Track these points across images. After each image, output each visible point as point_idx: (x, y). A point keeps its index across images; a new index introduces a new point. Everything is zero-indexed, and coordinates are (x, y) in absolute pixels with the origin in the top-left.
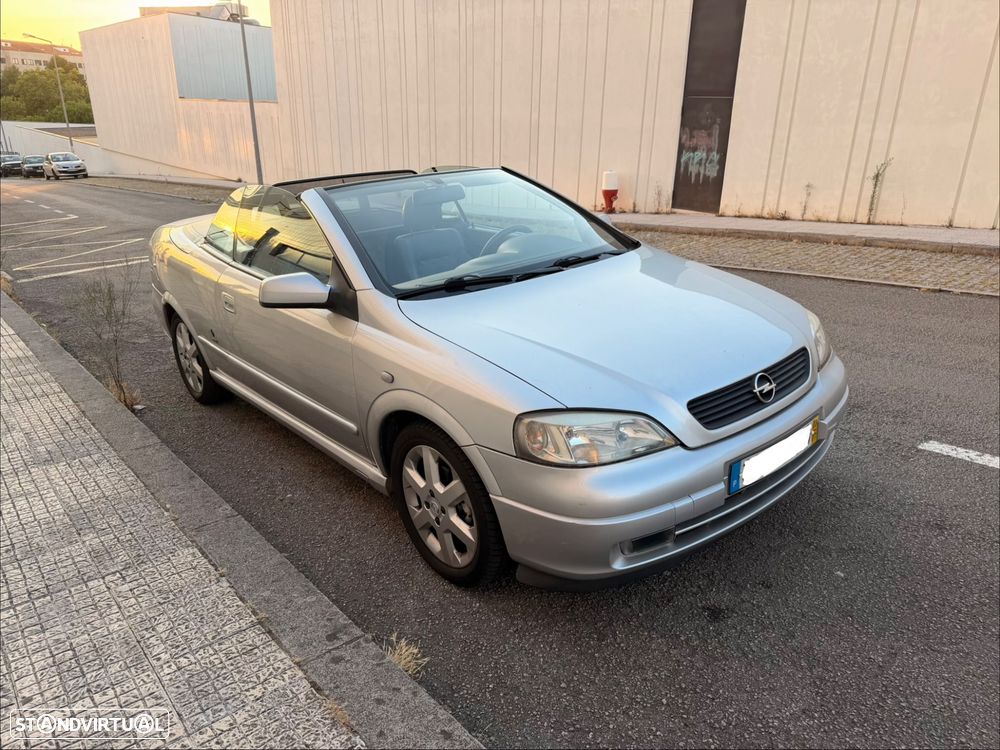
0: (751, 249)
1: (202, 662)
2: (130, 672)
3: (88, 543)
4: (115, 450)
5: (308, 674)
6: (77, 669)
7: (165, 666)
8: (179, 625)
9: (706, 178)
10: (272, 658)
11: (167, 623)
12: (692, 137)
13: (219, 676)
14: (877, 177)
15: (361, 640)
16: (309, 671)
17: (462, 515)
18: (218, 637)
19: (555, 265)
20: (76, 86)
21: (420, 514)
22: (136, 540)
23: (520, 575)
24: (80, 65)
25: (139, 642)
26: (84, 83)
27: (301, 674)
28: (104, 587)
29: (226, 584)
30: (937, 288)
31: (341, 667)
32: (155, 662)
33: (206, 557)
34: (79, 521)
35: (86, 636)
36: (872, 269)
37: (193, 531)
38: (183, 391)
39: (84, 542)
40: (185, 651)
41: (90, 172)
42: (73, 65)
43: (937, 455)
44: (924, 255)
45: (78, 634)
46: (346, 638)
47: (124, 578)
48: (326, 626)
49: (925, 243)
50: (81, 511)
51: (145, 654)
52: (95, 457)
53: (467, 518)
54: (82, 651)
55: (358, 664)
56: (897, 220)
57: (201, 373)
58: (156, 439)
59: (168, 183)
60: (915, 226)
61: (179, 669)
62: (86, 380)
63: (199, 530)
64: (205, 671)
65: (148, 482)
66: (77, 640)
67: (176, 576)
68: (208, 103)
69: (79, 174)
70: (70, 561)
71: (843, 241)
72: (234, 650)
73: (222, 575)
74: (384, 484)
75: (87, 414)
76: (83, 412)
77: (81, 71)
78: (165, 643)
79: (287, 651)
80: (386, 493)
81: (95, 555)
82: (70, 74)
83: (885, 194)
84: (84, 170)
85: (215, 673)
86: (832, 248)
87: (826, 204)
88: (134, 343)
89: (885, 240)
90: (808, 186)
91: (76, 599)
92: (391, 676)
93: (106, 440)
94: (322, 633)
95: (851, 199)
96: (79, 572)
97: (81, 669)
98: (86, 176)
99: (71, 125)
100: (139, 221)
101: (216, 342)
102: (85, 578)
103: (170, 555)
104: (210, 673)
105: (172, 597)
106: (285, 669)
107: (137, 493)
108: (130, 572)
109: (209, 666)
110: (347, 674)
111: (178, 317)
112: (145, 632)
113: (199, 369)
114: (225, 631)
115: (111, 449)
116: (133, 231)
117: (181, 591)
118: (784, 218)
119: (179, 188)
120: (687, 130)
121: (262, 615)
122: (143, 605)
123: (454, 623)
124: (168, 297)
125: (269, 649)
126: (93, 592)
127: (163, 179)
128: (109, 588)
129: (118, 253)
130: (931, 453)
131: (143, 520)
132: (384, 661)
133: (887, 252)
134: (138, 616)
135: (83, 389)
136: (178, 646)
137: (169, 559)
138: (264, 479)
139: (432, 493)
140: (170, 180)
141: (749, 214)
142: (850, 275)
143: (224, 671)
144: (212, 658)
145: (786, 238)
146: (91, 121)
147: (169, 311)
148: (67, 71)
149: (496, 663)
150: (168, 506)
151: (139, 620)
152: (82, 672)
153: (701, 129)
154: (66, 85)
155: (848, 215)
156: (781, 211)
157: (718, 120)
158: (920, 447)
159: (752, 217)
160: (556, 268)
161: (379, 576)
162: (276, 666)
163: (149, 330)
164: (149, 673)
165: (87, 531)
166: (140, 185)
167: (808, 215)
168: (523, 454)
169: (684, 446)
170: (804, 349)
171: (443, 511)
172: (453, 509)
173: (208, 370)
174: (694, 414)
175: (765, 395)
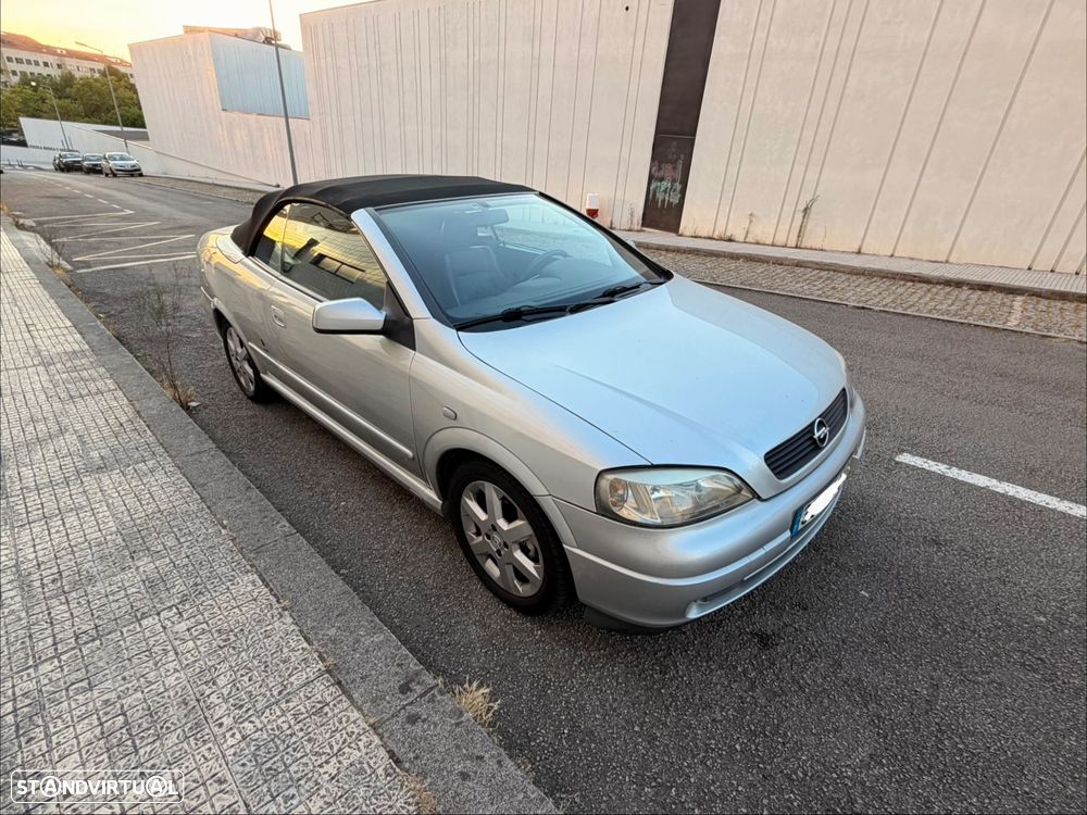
0: (709, 265)
1: (269, 727)
2: (189, 744)
3: (141, 569)
4: (170, 456)
5: (385, 739)
6: (129, 743)
7: (228, 735)
8: (242, 676)
9: (670, 204)
10: (344, 720)
11: (228, 674)
12: (660, 169)
13: (288, 747)
14: (806, 210)
15: (435, 691)
16: (386, 735)
17: (525, 551)
18: (285, 692)
19: (604, 295)
20: (128, 94)
21: (480, 543)
22: (193, 565)
23: (586, 614)
24: (131, 75)
25: (198, 700)
26: (136, 92)
27: (377, 740)
28: (159, 626)
29: (289, 620)
30: (861, 305)
31: (418, 729)
32: (216, 729)
33: (267, 586)
34: (134, 542)
35: (139, 695)
36: (806, 287)
37: (252, 552)
38: (236, 388)
39: (138, 568)
40: (251, 712)
41: (144, 171)
42: (125, 75)
43: (914, 468)
44: (844, 277)
45: (131, 692)
46: (419, 689)
47: (180, 613)
48: (397, 673)
49: (843, 266)
50: (135, 529)
51: (206, 718)
52: (150, 463)
53: (532, 555)
54: (136, 715)
55: (436, 725)
56: (818, 247)
57: (252, 374)
58: (210, 444)
59: (216, 185)
60: (832, 251)
61: (244, 738)
62: (141, 376)
63: (257, 551)
64: (273, 740)
65: (205, 494)
66: (130, 700)
67: (236, 610)
68: (248, 116)
69: (135, 173)
70: (123, 592)
71: (779, 262)
72: (303, 710)
73: (284, 609)
74: (439, 507)
75: (142, 414)
76: (138, 412)
77: (132, 81)
78: (226, 701)
79: (359, 709)
80: (441, 515)
81: (151, 585)
82: (122, 83)
83: (810, 225)
84: (139, 170)
85: (284, 742)
86: (772, 267)
87: (764, 230)
88: (188, 337)
89: (812, 262)
90: (751, 215)
91: (128, 644)
92: (472, 739)
93: (161, 444)
94: (395, 683)
95: (784, 228)
96: (132, 607)
97: (133, 742)
98: (141, 175)
99: (125, 129)
100: (190, 219)
101: (267, 351)
102: (139, 615)
103: (229, 584)
104: (279, 742)
105: (233, 638)
106: (359, 734)
107: (194, 507)
108: (187, 607)
109: (277, 733)
110: (426, 739)
111: (227, 322)
112: (204, 687)
113: (250, 371)
114: (292, 683)
115: (166, 454)
116: (184, 228)
117: (242, 630)
118: (730, 240)
119: (225, 190)
120: (656, 163)
121: (331, 661)
122: (202, 649)
123: (518, 654)
124: (217, 302)
125: (340, 706)
126: (147, 634)
127: (211, 181)
128: (164, 628)
129: (170, 247)
130: (908, 466)
131: (200, 539)
132: (463, 719)
133: (814, 273)
134: (197, 665)
135: (138, 386)
136: (242, 706)
137: (228, 588)
138: (318, 484)
139: (494, 528)
140: (216, 182)
141: (703, 235)
142: (791, 291)
143: (294, 739)
144: (280, 721)
145: (734, 257)
146: (143, 126)
147: (218, 315)
148: (119, 80)
149: (566, 702)
150: (225, 522)
151: (198, 670)
152: (135, 747)
153: (667, 162)
154: (119, 92)
155: (781, 239)
156: (728, 234)
157: (682, 156)
158: (897, 459)
159: (705, 238)
160: (607, 299)
161: (439, 597)
162: (349, 730)
163: (201, 324)
164: (210, 745)
165: (141, 554)
166: (190, 185)
167: (750, 239)
168: (604, 510)
169: (759, 498)
170: (844, 390)
171: (506, 546)
172: (517, 546)
173: (259, 373)
174: (768, 465)
175: (822, 440)
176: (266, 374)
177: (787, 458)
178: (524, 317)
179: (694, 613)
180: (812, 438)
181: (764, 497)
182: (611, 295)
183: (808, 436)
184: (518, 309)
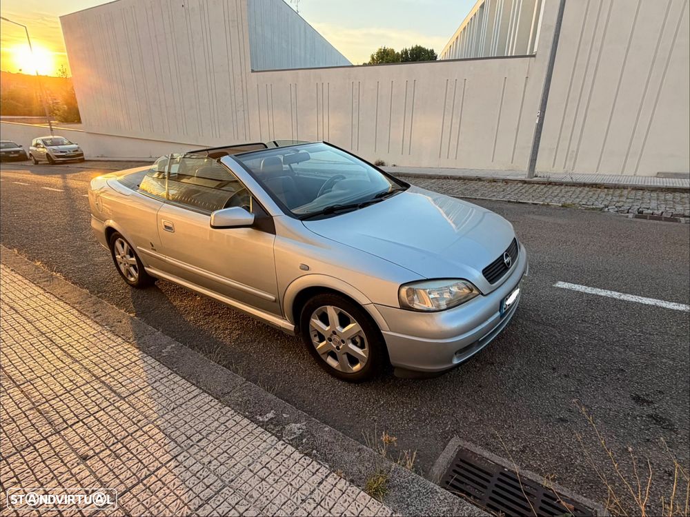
17: (355, 343)
19: (376, 197)
21: (323, 346)
23: (396, 373)
53: (359, 344)
74: (293, 329)
80: (293, 334)
101: (154, 250)
111: (118, 234)
124: (111, 223)
139: (335, 333)
160: (379, 199)
168: (405, 307)
169: (482, 294)
170: (515, 239)
171: (343, 342)
172: (350, 341)
173: (143, 267)
174: (485, 277)
175: (509, 264)
176: (149, 267)
177: (494, 271)
178: (335, 212)
179: (456, 361)
180: (503, 263)
181: (485, 294)
182: (381, 197)
183: (500, 262)
184: (332, 207)
